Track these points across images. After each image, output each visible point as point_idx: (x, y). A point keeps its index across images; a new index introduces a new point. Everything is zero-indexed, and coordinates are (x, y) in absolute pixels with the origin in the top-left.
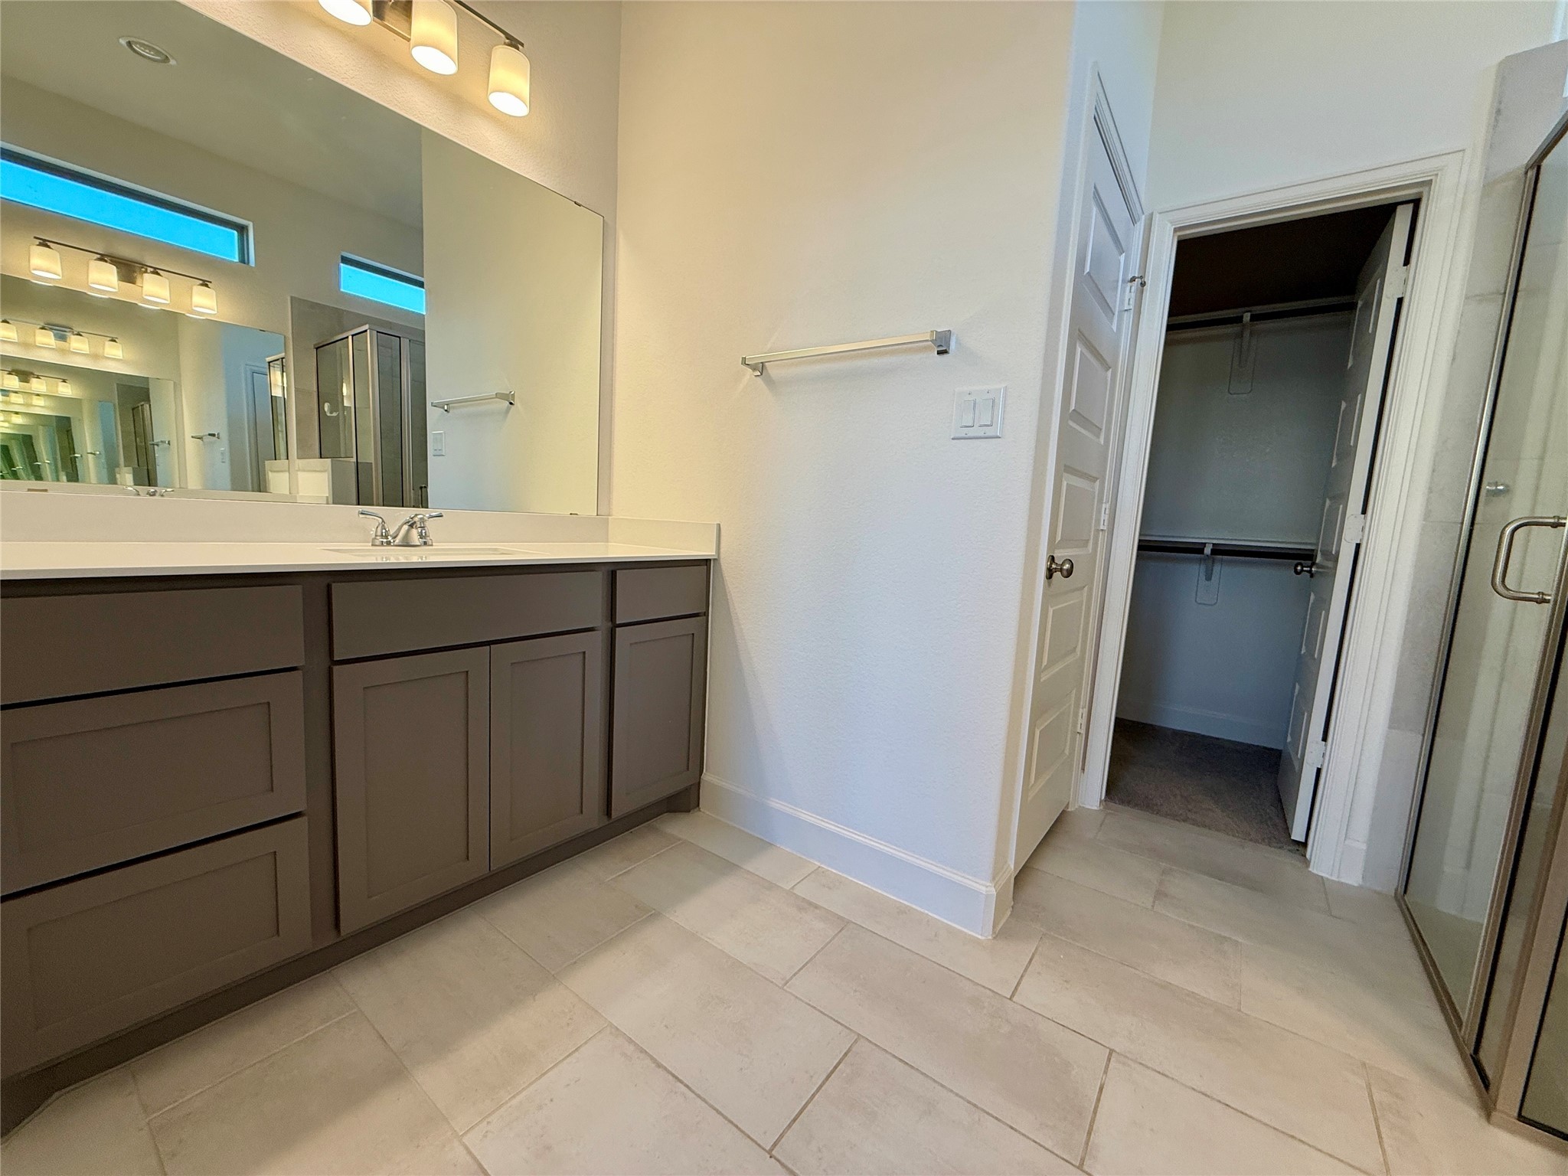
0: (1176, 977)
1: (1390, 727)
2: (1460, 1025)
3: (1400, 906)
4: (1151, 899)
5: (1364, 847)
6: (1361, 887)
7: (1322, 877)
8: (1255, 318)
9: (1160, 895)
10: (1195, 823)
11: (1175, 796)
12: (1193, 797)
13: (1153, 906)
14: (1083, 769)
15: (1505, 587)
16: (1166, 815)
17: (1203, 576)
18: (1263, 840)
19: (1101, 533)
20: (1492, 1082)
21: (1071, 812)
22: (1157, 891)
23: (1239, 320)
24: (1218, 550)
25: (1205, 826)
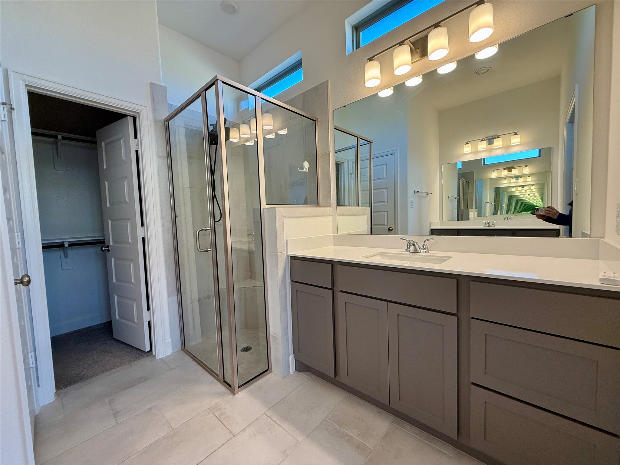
0: (147, 442)
1: (168, 297)
2: (218, 376)
3: (185, 352)
4: (114, 420)
5: (170, 340)
6: (172, 353)
7: (161, 358)
8: (63, 138)
9: (116, 414)
10: (107, 370)
11: (90, 365)
12: (99, 360)
13: (117, 422)
14: (39, 385)
15: (200, 249)
16: (93, 376)
17: (63, 256)
18: (136, 359)
19: (18, 250)
20: (231, 385)
21: (39, 413)
22: (113, 413)
23: (56, 137)
24: (71, 245)
25: (112, 369)
